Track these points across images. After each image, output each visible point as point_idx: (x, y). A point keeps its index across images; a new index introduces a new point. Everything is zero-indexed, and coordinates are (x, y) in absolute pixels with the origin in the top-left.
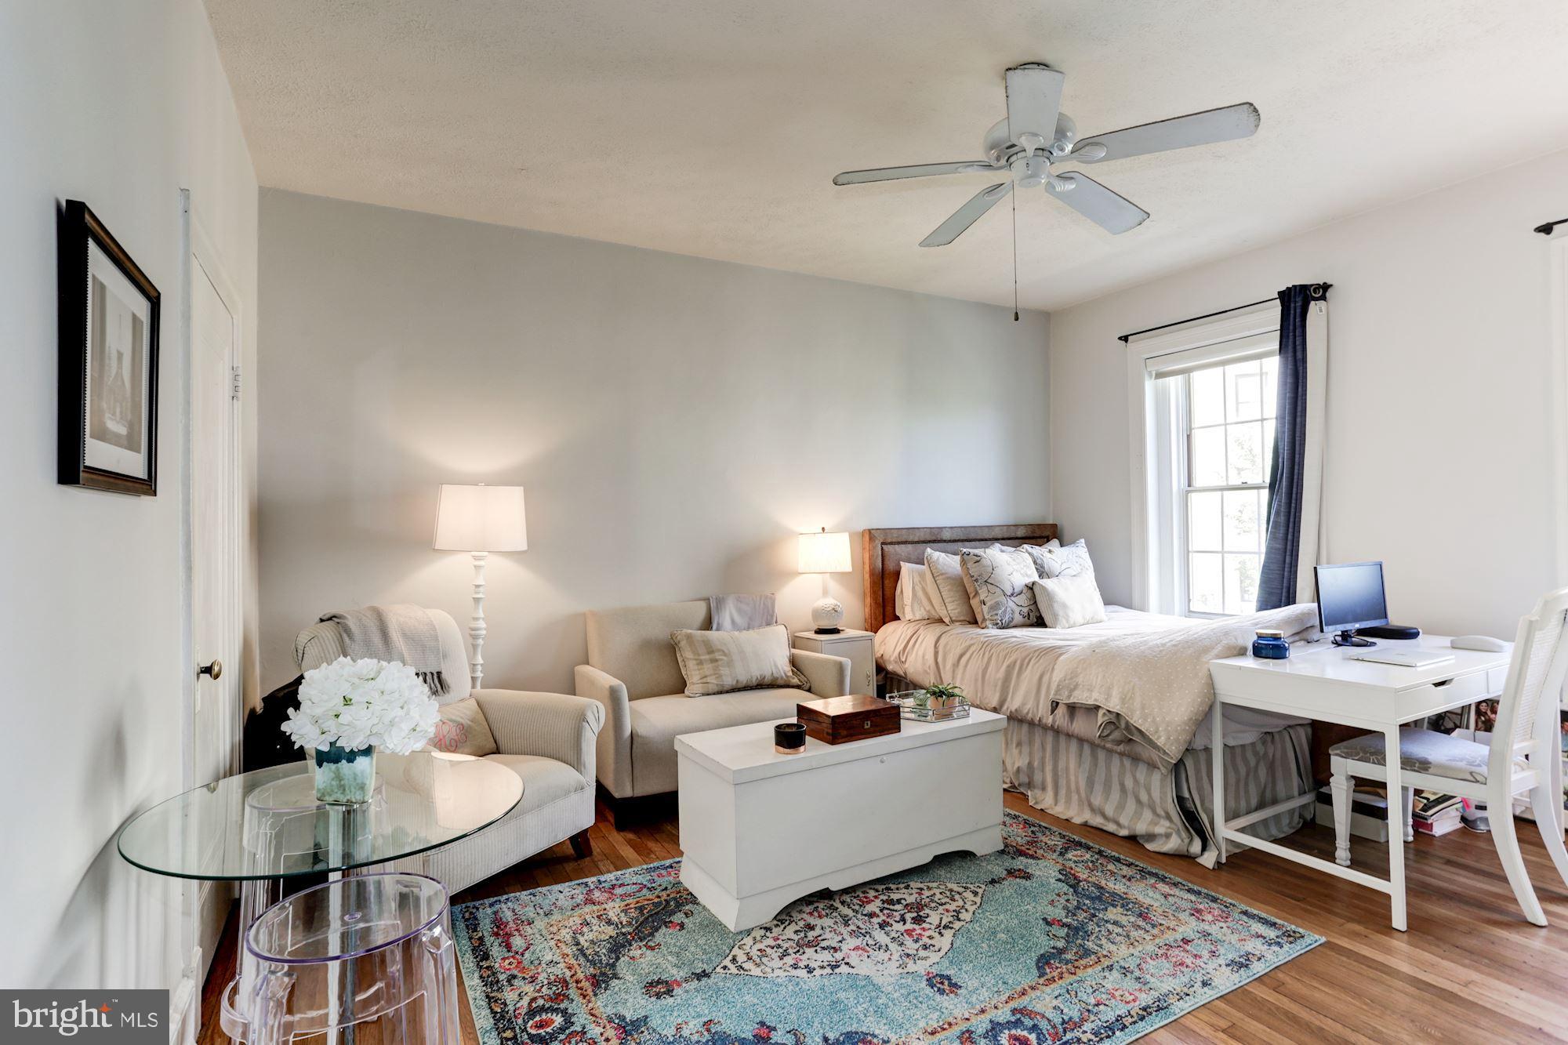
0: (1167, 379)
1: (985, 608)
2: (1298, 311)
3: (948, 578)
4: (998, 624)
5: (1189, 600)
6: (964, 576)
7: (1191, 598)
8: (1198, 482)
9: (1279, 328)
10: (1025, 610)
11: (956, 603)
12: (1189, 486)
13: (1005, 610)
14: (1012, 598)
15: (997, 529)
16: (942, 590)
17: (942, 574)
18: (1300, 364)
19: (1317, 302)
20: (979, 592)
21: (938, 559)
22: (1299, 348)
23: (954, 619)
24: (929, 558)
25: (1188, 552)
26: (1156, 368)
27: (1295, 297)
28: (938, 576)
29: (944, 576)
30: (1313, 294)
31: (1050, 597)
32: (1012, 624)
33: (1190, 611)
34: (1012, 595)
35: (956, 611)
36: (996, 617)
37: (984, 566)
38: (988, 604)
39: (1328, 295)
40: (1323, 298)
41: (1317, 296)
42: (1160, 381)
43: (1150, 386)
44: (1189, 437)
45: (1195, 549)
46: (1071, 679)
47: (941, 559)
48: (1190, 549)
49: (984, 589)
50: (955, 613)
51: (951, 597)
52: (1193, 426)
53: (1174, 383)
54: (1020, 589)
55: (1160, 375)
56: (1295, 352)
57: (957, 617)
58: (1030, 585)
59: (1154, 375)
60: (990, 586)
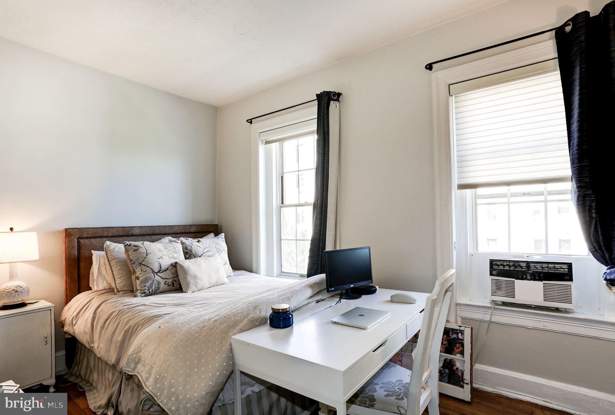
0: (271, 144)
1: (138, 282)
2: (325, 105)
3: (119, 261)
4: (145, 292)
5: (281, 266)
6: (127, 260)
7: (282, 265)
8: (286, 202)
9: (317, 117)
10: (170, 281)
11: (123, 278)
12: (282, 203)
13: (152, 283)
14: (159, 274)
15: (176, 228)
16: (113, 269)
17: (115, 259)
18: (326, 135)
19: (334, 102)
20: (136, 270)
21: (114, 249)
22: (326, 126)
23: (119, 290)
24: (107, 248)
25: (281, 239)
26: (265, 138)
27: (324, 97)
28: (112, 260)
29: (117, 260)
30: (333, 98)
31: (185, 272)
32: (158, 291)
33: (282, 272)
34: (159, 272)
35: (122, 284)
36: (144, 288)
37: (141, 253)
38: (140, 279)
39: (340, 99)
40: (338, 100)
41: (335, 98)
42: (268, 145)
43: (262, 149)
44: (282, 177)
45: (284, 238)
46: (136, 353)
47: (116, 249)
48: (282, 238)
49: (139, 268)
50: (120, 286)
51: (120, 274)
52: (284, 172)
53: (274, 146)
54: (166, 267)
55: (267, 142)
56: (324, 128)
57: (121, 288)
58: (174, 264)
59: (264, 142)
60: (143, 267)
